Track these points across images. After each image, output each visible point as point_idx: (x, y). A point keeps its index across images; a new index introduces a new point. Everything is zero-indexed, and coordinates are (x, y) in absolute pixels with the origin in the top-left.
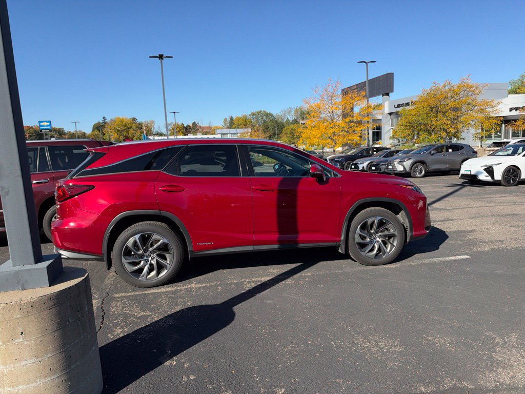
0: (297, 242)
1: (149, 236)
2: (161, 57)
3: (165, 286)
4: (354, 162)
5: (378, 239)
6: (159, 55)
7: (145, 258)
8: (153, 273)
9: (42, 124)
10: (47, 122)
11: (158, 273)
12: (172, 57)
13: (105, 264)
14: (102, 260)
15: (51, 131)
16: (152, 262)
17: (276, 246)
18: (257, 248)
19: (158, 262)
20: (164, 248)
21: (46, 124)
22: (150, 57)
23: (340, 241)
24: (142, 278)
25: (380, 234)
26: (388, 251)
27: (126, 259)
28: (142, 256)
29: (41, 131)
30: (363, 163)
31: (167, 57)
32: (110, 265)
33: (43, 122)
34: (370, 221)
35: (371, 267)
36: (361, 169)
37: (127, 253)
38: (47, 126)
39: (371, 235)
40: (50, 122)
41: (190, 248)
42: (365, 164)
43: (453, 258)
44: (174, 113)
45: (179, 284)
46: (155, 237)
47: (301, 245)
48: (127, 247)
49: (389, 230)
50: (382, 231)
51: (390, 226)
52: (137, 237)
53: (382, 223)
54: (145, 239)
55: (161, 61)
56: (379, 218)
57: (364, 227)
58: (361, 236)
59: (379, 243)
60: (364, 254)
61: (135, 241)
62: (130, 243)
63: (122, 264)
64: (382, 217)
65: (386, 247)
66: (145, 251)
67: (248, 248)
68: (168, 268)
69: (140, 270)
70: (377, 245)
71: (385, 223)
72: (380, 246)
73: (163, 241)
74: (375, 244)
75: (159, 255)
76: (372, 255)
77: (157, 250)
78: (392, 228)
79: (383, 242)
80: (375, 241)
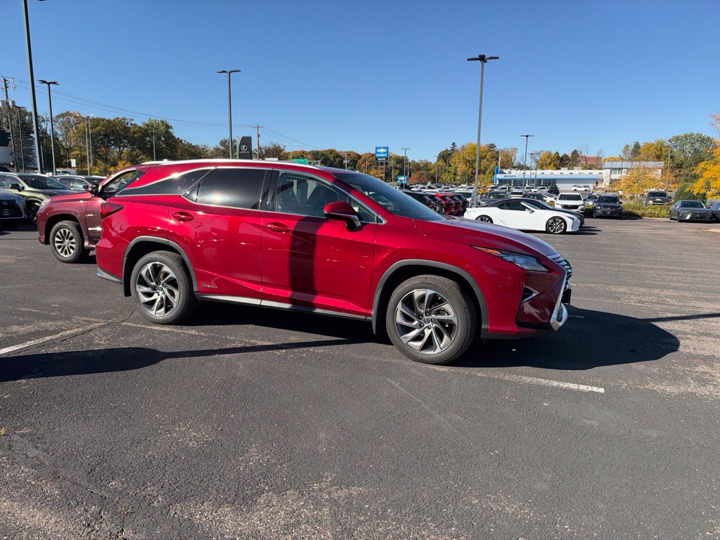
0: (314, 306)
1: (161, 267)
2: (482, 58)
5: (430, 323)
6: (479, 56)
7: (158, 291)
8: (163, 309)
9: (378, 151)
10: (384, 148)
11: (167, 310)
12: (498, 58)
13: (122, 287)
14: (121, 284)
15: (387, 159)
16: (163, 296)
17: (287, 306)
18: (266, 303)
19: (167, 297)
20: (173, 282)
21: (382, 150)
22: (468, 60)
23: (370, 315)
24: (152, 312)
25: (434, 316)
26: (442, 345)
27: (139, 288)
28: (154, 288)
29: (377, 159)
31: (491, 58)
32: (127, 292)
33: (379, 148)
34: (417, 294)
37: (142, 282)
38: (384, 153)
39: (419, 316)
40: (387, 148)
41: (195, 289)
43: (569, 386)
44: (527, 136)
45: (185, 327)
46: (166, 269)
47: (318, 311)
48: (141, 276)
49: (448, 314)
50: (438, 313)
51: (447, 307)
52: (149, 266)
53: (435, 300)
54: (157, 269)
55: (483, 66)
56: (429, 292)
57: (409, 302)
58: (403, 314)
59: (431, 330)
60: (405, 341)
61: (148, 270)
62: (144, 272)
63: (137, 293)
64: (434, 292)
65: (441, 339)
66: (157, 283)
67: (256, 302)
68: (175, 307)
69: (152, 303)
70: (427, 332)
71: (442, 302)
72: (431, 335)
73: (172, 275)
74: (426, 330)
75: (169, 290)
76: (416, 346)
77: (168, 284)
78: (451, 311)
79: (437, 330)
80: (426, 325)
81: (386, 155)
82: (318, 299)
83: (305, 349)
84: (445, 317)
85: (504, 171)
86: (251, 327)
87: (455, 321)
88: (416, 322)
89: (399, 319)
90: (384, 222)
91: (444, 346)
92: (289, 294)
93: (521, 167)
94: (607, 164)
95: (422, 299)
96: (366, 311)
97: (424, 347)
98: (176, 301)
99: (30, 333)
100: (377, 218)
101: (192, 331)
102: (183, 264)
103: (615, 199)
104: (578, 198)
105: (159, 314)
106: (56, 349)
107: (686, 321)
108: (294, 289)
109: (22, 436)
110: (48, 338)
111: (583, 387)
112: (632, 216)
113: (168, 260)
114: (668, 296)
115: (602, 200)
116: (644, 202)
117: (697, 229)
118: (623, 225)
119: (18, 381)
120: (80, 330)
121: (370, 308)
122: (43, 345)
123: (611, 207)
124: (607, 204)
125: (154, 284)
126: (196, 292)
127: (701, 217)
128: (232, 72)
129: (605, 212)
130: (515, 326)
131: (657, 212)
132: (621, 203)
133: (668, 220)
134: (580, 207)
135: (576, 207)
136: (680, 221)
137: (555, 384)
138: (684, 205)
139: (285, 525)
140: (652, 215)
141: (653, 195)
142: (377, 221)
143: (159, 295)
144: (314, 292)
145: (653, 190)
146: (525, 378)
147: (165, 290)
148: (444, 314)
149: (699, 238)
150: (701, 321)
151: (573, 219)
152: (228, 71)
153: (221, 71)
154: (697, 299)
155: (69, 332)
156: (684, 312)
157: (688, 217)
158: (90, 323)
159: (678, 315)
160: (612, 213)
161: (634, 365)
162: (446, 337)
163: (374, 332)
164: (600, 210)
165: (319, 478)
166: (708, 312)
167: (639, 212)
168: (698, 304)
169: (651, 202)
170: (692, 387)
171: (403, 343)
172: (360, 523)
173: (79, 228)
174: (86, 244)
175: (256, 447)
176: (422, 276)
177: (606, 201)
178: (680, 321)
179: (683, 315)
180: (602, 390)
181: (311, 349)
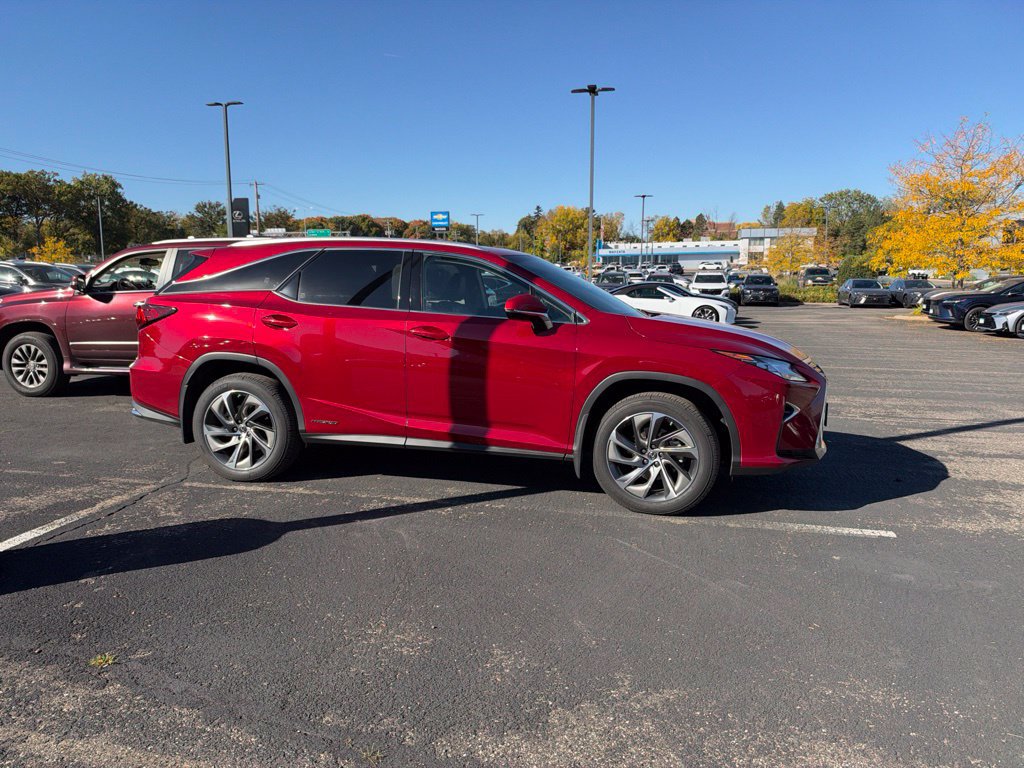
0: (487, 443)
1: (244, 397)
2: (592, 90)
3: (262, 484)
4: (986, 311)
5: (658, 459)
6: (588, 87)
7: (238, 432)
8: (248, 460)
9: (435, 217)
10: (443, 213)
11: (254, 461)
12: (613, 89)
13: (179, 432)
14: (178, 425)
15: (448, 229)
16: (247, 439)
17: (446, 445)
18: (412, 442)
19: (254, 442)
20: (264, 420)
21: (441, 217)
22: (574, 91)
23: (571, 452)
24: (231, 464)
25: (662, 449)
26: (676, 488)
27: (209, 430)
28: (232, 429)
29: (433, 229)
30: (1006, 314)
31: (604, 90)
32: (189, 437)
33: (436, 213)
34: (639, 419)
35: (636, 515)
36: (999, 326)
37: (213, 420)
38: (443, 220)
39: (641, 450)
40: (447, 213)
41: (302, 427)
42: (1012, 318)
43: (855, 531)
44: (644, 197)
45: (284, 485)
46: (251, 399)
47: (494, 449)
48: (211, 411)
49: (683, 444)
50: (668, 444)
51: (682, 435)
52: (225, 396)
53: (665, 427)
54: (237, 401)
55: (593, 99)
56: (658, 416)
57: (627, 431)
58: (619, 448)
59: (659, 468)
60: (622, 486)
61: (222, 403)
62: (215, 406)
63: (204, 437)
64: (664, 415)
65: (674, 479)
66: (237, 421)
67: (399, 441)
68: (267, 455)
69: (230, 451)
70: (654, 472)
71: (674, 428)
72: (660, 474)
73: (262, 407)
74: (651, 469)
75: (257, 431)
76: (640, 491)
77: (255, 421)
78: (688, 441)
79: (668, 467)
80: (651, 462)
81: (446, 223)
82: (493, 433)
83: (478, 504)
84: (679, 449)
85: (609, 244)
86: (379, 477)
87: (695, 454)
88: (637, 459)
89: (613, 455)
90: (585, 321)
91: (677, 490)
92: (448, 426)
93: (631, 239)
94: (745, 233)
95: (646, 424)
96: (565, 447)
97: (650, 493)
98: (271, 444)
99: (49, 507)
100: (575, 315)
101: (298, 489)
102: (280, 390)
103: (768, 280)
104: (719, 279)
105: (242, 466)
106: (107, 529)
107: (935, 438)
108: (456, 418)
109: (144, 661)
110: (83, 513)
111: (868, 532)
112: (791, 302)
113: (256, 387)
114: (895, 407)
115: (753, 281)
116: (801, 282)
117: (878, 315)
118: (785, 314)
119: (83, 581)
120: (125, 497)
121: (571, 442)
122: (82, 524)
123: (765, 290)
124: (758, 286)
125: (232, 422)
126: (302, 431)
127: (879, 300)
128: (229, 104)
129: (756, 298)
130: (776, 456)
131: (821, 296)
132: (776, 284)
133: (837, 305)
134: (723, 292)
135: (718, 292)
136: (853, 306)
137: (832, 530)
138: (857, 285)
139: (607, 750)
140: (816, 299)
141: (812, 272)
142: (575, 320)
143: (239, 438)
144: (487, 424)
145: (811, 266)
146: (791, 525)
147: (251, 430)
148: (676, 445)
149: (887, 328)
150: (954, 437)
151: (727, 308)
152: (224, 103)
153: (213, 102)
154: (932, 408)
155: (109, 502)
156: (927, 427)
157: (862, 302)
158: (134, 486)
159: (923, 431)
160: (766, 298)
161: (910, 499)
162: (681, 477)
163: (578, 476)
164: (749, 295)
165: (613, 684)
166: (954, 424)
167: (799, 296)
168: (938, 415)
169: (810, 282)
170: (994, 523)
171: (620, 488)
172: (702, 737)
173: (53, 343)
174: (66, 366)
175: (500, 647)
176: (645, 394)
177: (757, 283)
178: (929, 439)
179: (928, 430)
180: (892, 534)
181: (487, 504)
